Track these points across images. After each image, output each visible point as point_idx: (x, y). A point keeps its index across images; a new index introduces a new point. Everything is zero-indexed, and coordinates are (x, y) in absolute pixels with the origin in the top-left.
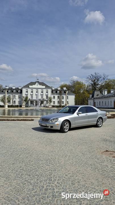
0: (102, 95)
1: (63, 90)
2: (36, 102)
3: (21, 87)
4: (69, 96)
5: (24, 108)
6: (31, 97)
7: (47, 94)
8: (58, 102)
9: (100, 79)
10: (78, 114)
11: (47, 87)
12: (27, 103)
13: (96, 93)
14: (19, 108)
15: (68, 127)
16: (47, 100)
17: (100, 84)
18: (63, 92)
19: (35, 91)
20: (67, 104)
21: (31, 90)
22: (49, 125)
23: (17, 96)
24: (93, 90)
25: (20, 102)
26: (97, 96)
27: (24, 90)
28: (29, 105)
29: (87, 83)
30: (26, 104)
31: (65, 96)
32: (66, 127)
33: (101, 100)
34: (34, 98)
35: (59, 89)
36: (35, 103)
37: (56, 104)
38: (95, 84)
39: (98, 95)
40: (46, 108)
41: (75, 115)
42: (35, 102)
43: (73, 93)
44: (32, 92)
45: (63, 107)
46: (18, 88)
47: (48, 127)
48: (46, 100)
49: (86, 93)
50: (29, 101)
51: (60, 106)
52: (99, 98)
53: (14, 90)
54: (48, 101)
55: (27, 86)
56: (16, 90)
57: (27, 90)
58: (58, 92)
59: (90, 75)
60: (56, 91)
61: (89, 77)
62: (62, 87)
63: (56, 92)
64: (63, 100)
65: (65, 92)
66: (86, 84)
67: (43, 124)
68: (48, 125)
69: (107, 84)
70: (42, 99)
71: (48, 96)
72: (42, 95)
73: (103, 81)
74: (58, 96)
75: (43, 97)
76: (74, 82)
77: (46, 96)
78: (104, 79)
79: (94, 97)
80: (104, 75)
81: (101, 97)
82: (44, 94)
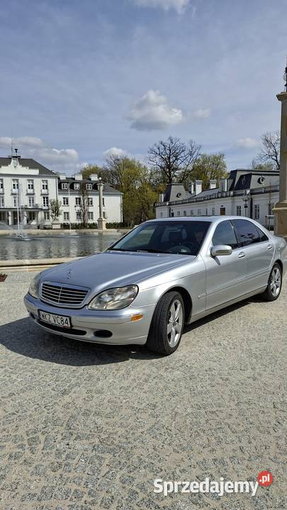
0: (189, 196)
1: (88, 181)
2: (15, 214)
4: (107, 199)
7: (44, 191)
8: (79, 214)
9: (182, 155)
11: (45, 172)
13: (175, 189)
16: (46, 208)
17: (183, 167)
18: (90, 187)
19: (8, 182)
20: (104, 219)
22: (85, 322)
24: (164, 182)
26: (177, 196)
29: (150, 164)
31: (95, 199)
33: (188, 208)
34: (9, 203)
35: (79, 178)
36: (10, 218)
37: (73, 219)
38: (169, 167)
39: (180, 194)
40: (45, 231)
42: (10, 214)
43: (116, 189)
45: (93, 226)
47: (84, 333)
48: (44, 208)
49: (148, 189)
51: (84, 226)
52: (183, 202)
54: (48, 213)
58: (77, 186)
59: (158, 144)
60: (71, 183)
61: (155, 148)
62: (86, 174)
63: (72, 187)
64: (91, 209)
65: (95, 187)
66: (149, 167)
67: (51, 319)
68: (79, 321)
69: (198, 167)
70: (30, 205)
71: (47, 198)
72: (31, 196)
73: (189, 159)
74: (77, 197)
75: (33, 200)
76: (118, 160)
77: (44, 198)
78: (191, 154)
79: (171, 201)
80: (193, 145)
81: (189, 199)
82: (35, 192)
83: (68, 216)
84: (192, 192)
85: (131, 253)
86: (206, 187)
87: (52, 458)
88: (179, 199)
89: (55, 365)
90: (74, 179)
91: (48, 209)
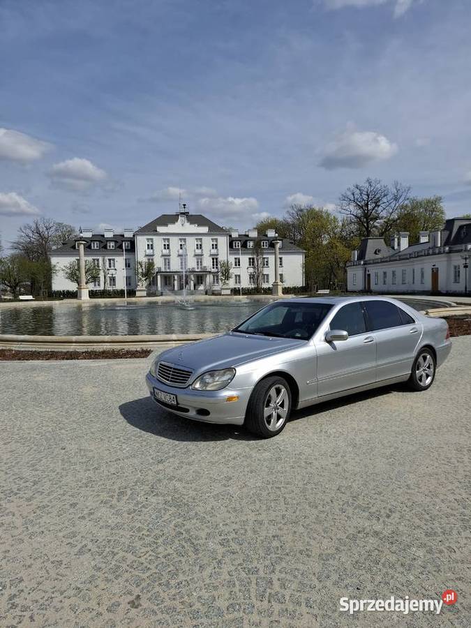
0: (392, 252)
1: (265, 238)
2: (180, 278)
3: (130, 230)
4: (286, 258)
5: (142, 298)
6: (165, 265)
7: (214, 251)
8: (252, 277)
9: (385, 200)
10: (330, 342)
11: (215, 229)
12: (153, 283)
13: (372, 244)
14: (126, 299)
15: (282, 406)
16: (215, 270)
17: (385, 216)
18: (265, 245)
19: (175, 243)
20: (280, 283)
21: (164, 239)
22: (189, 401)
23: (120, 261)
24: (360, 235)
25: (129, 280)
26: (375, 253)
27: (142, 242)
28: (159, 289)
29: (339, 212)
30: (150, 284)
31: (271, 258)
32: (276, 408)
33: (389, 268)
34: (175, 265)
35: (254, 234)
36: (176, 283)
37: (246, 283)
38: (366, 215)
39: (379, 251)
40: (213, 297)
41: (318, 343)
42: (176, 277)
43: (299, 246)
44: (167, 247)
45: (268, 291)
46: (123, 236)
47: (187, 411)
48: (213, 270)
49: (338, 244)
50: (159, 277)
51: (257, 291)
52: (383, 261)
53: (109, 240)
54: (217, 276)
55: (150, 229)
56: (116, 242)
57: (152, 239)
58: (251, 244)
59: (352, 188)
60: (244, 240)
61: (349, 193)
62: (262, 229)
63: (244, 245)
64: (266, 271)
65: (272, 245)
66: (340, 217)
67: (162, 397)
69: (405, 215)
70: (198, 268)
71: (217, 259)
72: (199, 257)
73: (393, 205)
74: (251, 256)
75: (201, 262)
76: (301, 210)
77: (213, 259)
78: (396, 199)
79: (366, 259)
80: (398, 188)
81: (390, 257)
82: (204, 253)
83: (239, 279)
84: (396, 247)
85: (247, 335)
86: (414, 241)
87: (131, 506)
88: (378, 256)
89: (162, 439)
90: (248, 236)
91: (218, 272)
